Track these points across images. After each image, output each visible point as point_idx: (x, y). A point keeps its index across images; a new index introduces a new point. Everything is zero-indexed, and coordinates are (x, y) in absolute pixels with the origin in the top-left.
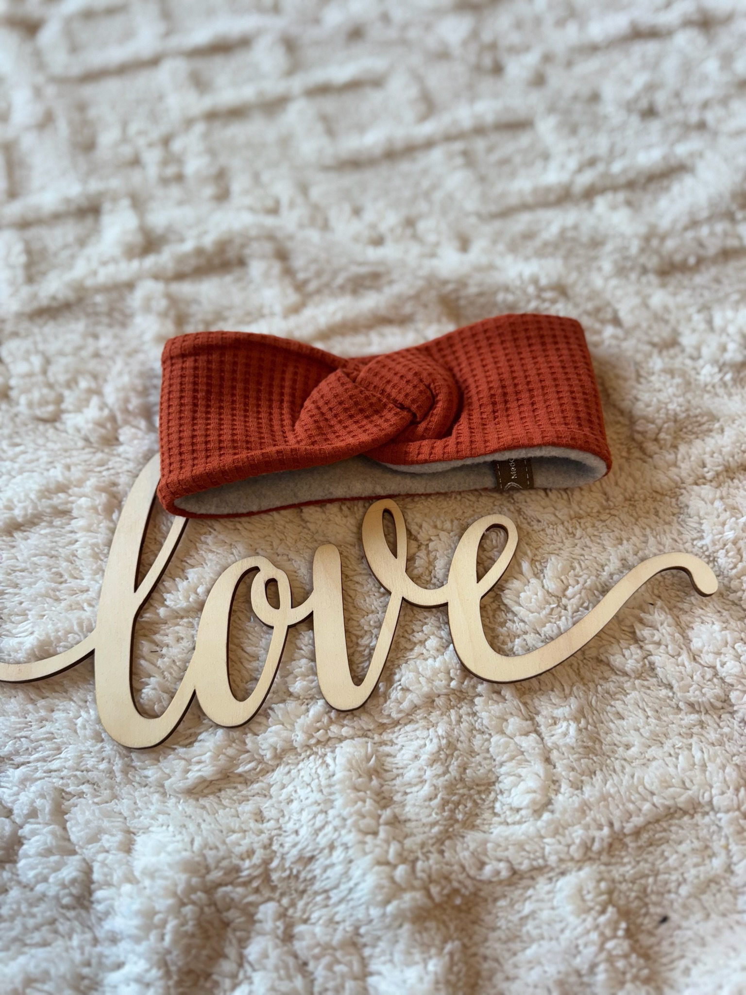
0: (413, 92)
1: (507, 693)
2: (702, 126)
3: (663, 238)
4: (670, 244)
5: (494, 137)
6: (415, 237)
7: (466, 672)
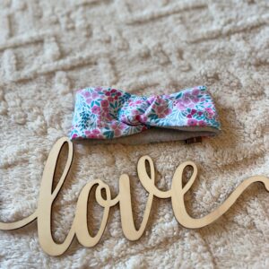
4: (259, 55)
5: (192, 12)
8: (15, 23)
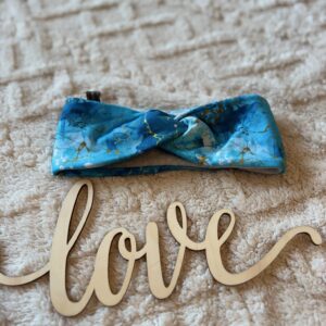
0: (186, 27)
1: (233, 290)
2: (307, 43)
3: (293, 90)
4: (296, 93)
5: (221, 46)
6: (188, 89)
7: (215, 281)
8: (21, 54)
